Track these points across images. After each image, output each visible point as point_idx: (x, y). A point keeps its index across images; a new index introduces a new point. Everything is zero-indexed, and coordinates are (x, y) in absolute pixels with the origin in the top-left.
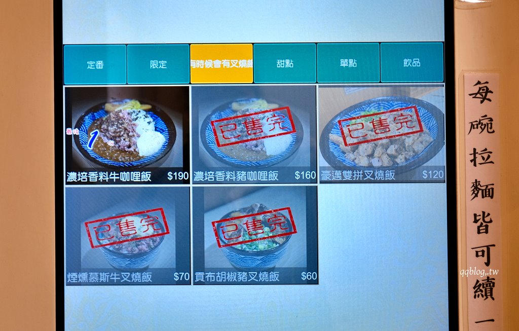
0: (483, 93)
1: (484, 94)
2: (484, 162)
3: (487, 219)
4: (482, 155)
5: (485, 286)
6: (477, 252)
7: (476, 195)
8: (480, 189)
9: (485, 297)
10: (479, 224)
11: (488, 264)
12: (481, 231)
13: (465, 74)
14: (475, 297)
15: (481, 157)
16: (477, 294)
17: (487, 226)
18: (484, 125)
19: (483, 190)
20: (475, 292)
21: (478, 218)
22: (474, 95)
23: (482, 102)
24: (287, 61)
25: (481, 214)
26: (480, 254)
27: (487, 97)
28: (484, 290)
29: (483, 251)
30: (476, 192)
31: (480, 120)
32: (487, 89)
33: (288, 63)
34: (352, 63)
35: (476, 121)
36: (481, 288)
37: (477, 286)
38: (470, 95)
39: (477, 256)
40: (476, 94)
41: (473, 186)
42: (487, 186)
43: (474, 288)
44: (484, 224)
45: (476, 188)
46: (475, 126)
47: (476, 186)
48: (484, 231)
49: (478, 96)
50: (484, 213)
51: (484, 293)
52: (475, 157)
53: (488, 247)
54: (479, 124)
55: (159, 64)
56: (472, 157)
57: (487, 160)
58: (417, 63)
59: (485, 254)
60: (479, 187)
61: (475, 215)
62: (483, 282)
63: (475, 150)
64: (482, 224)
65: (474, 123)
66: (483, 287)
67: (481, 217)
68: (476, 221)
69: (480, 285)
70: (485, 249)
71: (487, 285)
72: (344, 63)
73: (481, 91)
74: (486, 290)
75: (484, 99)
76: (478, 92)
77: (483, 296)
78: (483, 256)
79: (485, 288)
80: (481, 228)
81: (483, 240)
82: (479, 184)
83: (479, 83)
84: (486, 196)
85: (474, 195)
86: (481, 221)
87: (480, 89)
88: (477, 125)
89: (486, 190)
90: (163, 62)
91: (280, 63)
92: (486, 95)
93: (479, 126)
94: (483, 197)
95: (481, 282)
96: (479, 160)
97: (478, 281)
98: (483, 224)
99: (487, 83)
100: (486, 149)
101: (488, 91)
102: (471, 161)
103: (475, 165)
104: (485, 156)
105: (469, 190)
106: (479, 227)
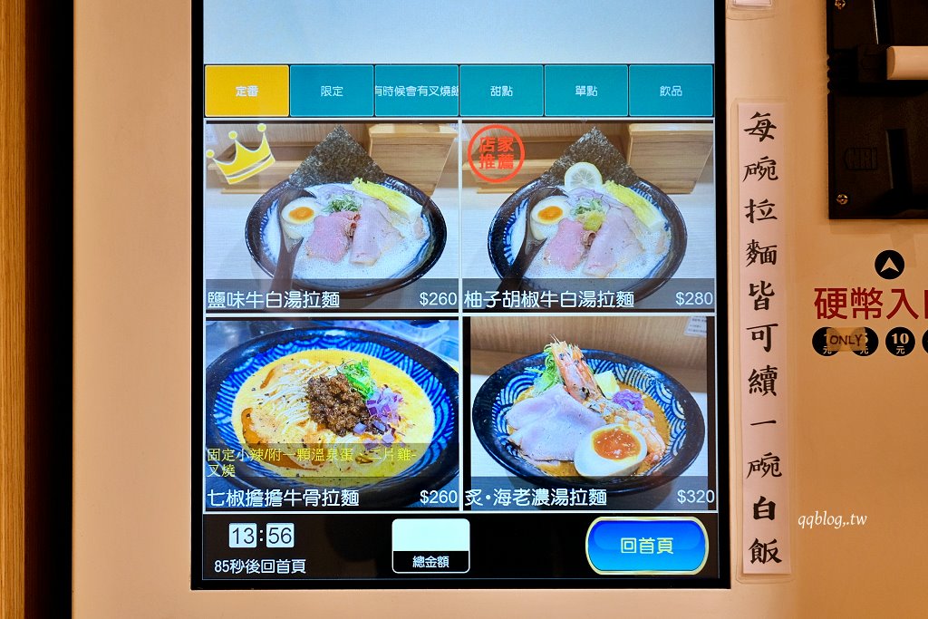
0: (764, 128)
1: (764, 130)
2: (763, 217)
3: (767, 291)
4: (762, 208)
5: (764, 377)
6: (754, 334)
7: (753, 260)
8: (758, 252)
9: (764, 392)
10: (756, 297)
11: (767, 349)
12: (759, 307)
13: (740, 104)
14: (751, 392)
15: (761, 211)
16: (753, 388)
17: (767, 300)
18: (764, 169)
19: (762, 254)
20: (751, 385)
21: (755, 289)
22: (752, 131)
23: (761, 140)
24: (505, 88)
25: (760, 284)
26: (758, 335)
27: (768, 134)
28: (762, 382)
29: (762, 333)
30: (753, 256)
31: (759, 163)
32: (769, 123)
33: (506, 91)
34: (591, 91)
35: (754, 165)
36: (759, 380)
37: (754, 378)
38: (746, 130)
39: (754, 338)
40: (754, 129)
41: (749, 248)
42: (768, 248)
43: (750, 380)
44: (764, 297)
45: (753, 250)
46: (753, 171)
47: (753, 249)
48: (764, 306)
49: (757, 131)
50: (763, 283)
51: (762, 387)
52: (752, 211)
53: (768, 327)
54: (758, 168)
55: (333, 91)
56: (748, 211)
57: (768, 215)
58: (677, 91)
59: (765, 335)
60: (757, 249)
61: (752, 286)
62: (762, 372)
63: (752, 201)
64: (760, 297)
65: (751, 167)
66: (762, 379)
67: (760, 288)
68: (752, 294)
69: (758, 375)
70: (765, 330)
71: (766, 375)
72: (580, 90)
73: (760, 126)
74: (765, 382)
75: (765, 135)
76: (757, 127)
77: (761, 390)
78: (762, 338)
79: (765, 381)
80: (759, 303)
81: (762, 318)
82: (757, 246)
83: (758, 115)
84: (766, 261)
85: (750, 260)
86: (760, 293)
87: (759, 122)
88: (755, 169)
89: (766, 253)
90: (338, 88)
91: (495, 91)
92: (767, 131)
93: (758, 170)
94: (762, 263)
95: (759, 372)
96: (757, 214)
97: (755, 371)
98: (762, 296)
99: (768, 115)
100: (766, 201)
101: (769, 125)
102: (747, 216)
103: (752, 221)
104: (766, 209)
105: (744, 253)
106: (756, 301)
